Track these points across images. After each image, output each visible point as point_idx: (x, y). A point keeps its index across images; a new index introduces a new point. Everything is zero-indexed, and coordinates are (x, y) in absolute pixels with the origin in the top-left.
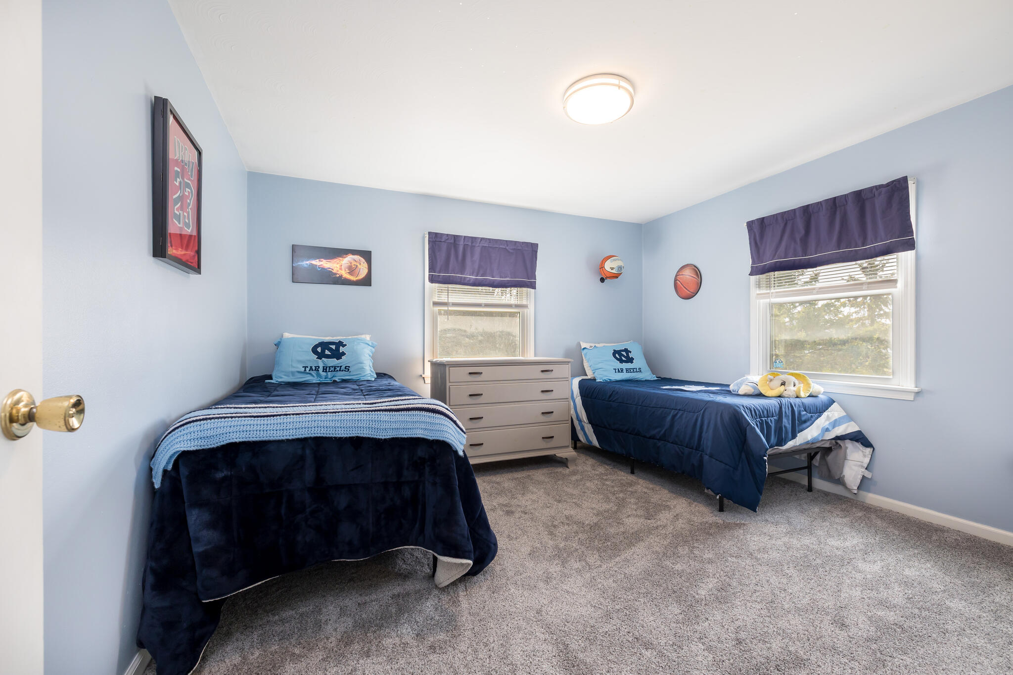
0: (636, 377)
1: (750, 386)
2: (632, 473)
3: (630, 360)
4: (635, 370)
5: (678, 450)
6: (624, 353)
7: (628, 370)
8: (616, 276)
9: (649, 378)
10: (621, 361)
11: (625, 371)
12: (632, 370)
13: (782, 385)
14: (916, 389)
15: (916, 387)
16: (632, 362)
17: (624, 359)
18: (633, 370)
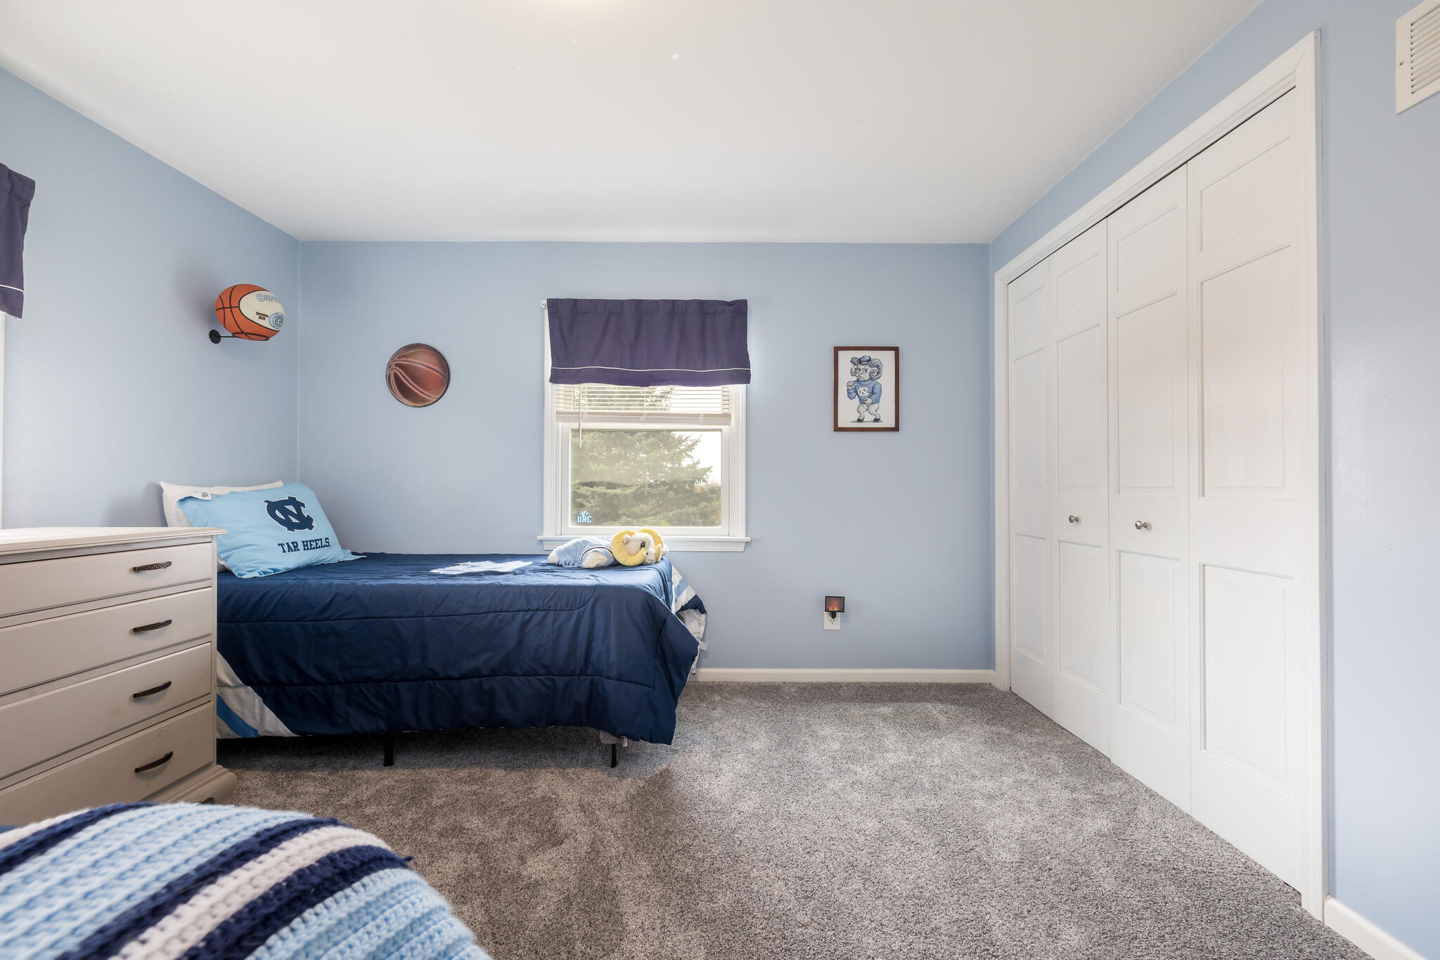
0: (322, 558)
1: (601, 553)
2: (389, 762)
3: (306, 523)
4: (319, 543)
5: (539, 685)
6: (291, 508)
7: (307, 545)
8: (264, 335)
9: (341, 558)
10: (291, 527)
11: (301, 546)
12: (314, 544)
13: (642, 547)
14: (748, 539)
15: (746, 536)
16: (311, 527)
17: (294, 520)
18: (317, 544)
